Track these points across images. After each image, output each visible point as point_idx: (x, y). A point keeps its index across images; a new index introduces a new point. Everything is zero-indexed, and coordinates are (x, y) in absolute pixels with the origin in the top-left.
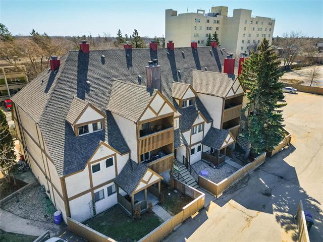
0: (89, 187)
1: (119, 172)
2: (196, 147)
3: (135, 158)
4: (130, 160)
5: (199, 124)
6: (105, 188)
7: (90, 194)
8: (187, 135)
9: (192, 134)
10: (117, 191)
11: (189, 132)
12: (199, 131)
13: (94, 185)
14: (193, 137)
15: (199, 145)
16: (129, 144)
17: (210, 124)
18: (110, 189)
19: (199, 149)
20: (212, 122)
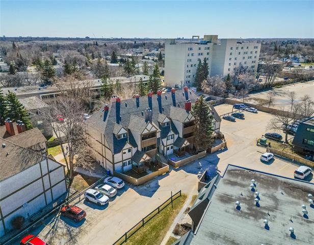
0: (121, 160)
1: (133, 155)
2: (170, 147)
3: (140, 149)
4: (138, 150)
5: (172, 135)
6: (127, 161)
7: (122, 163)
8: (164, 140)
9: (168, 140)
10: (132, 163)
11: (166, 139)
12: (172, 138)
13: (124, 159)
14: (168, 142)
15: (172, 145)
16: (137, 144)
17: (177, 135)
18: (129, 162)
19: (172, 147)
20: (179, 134)
